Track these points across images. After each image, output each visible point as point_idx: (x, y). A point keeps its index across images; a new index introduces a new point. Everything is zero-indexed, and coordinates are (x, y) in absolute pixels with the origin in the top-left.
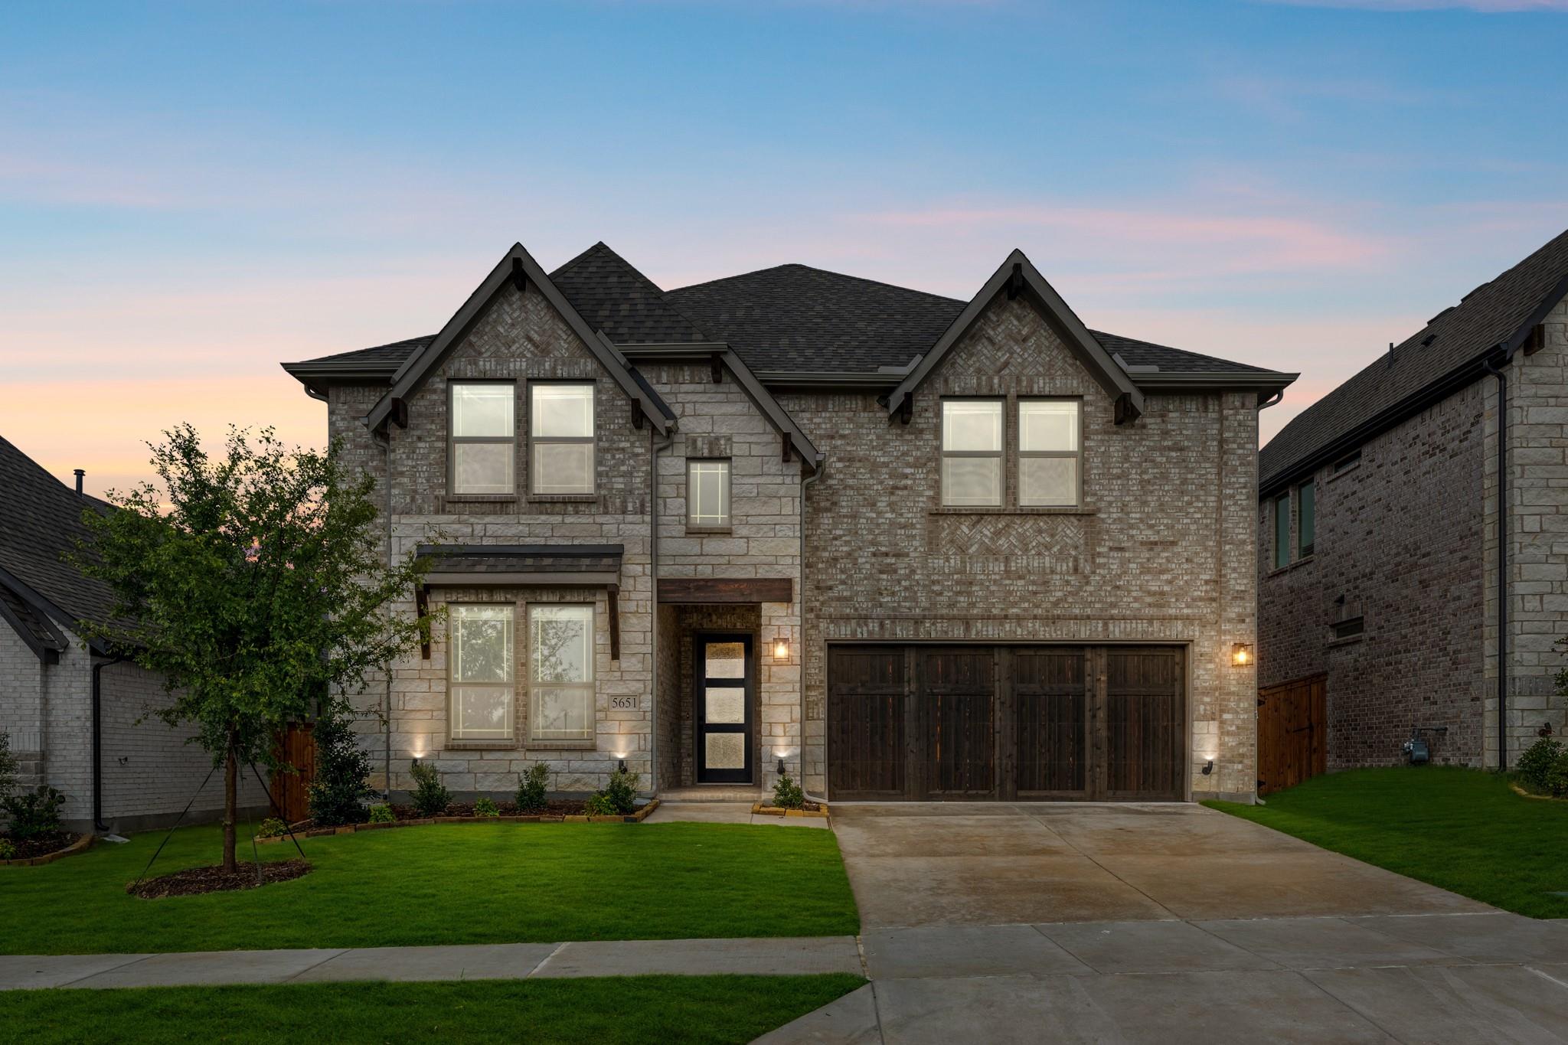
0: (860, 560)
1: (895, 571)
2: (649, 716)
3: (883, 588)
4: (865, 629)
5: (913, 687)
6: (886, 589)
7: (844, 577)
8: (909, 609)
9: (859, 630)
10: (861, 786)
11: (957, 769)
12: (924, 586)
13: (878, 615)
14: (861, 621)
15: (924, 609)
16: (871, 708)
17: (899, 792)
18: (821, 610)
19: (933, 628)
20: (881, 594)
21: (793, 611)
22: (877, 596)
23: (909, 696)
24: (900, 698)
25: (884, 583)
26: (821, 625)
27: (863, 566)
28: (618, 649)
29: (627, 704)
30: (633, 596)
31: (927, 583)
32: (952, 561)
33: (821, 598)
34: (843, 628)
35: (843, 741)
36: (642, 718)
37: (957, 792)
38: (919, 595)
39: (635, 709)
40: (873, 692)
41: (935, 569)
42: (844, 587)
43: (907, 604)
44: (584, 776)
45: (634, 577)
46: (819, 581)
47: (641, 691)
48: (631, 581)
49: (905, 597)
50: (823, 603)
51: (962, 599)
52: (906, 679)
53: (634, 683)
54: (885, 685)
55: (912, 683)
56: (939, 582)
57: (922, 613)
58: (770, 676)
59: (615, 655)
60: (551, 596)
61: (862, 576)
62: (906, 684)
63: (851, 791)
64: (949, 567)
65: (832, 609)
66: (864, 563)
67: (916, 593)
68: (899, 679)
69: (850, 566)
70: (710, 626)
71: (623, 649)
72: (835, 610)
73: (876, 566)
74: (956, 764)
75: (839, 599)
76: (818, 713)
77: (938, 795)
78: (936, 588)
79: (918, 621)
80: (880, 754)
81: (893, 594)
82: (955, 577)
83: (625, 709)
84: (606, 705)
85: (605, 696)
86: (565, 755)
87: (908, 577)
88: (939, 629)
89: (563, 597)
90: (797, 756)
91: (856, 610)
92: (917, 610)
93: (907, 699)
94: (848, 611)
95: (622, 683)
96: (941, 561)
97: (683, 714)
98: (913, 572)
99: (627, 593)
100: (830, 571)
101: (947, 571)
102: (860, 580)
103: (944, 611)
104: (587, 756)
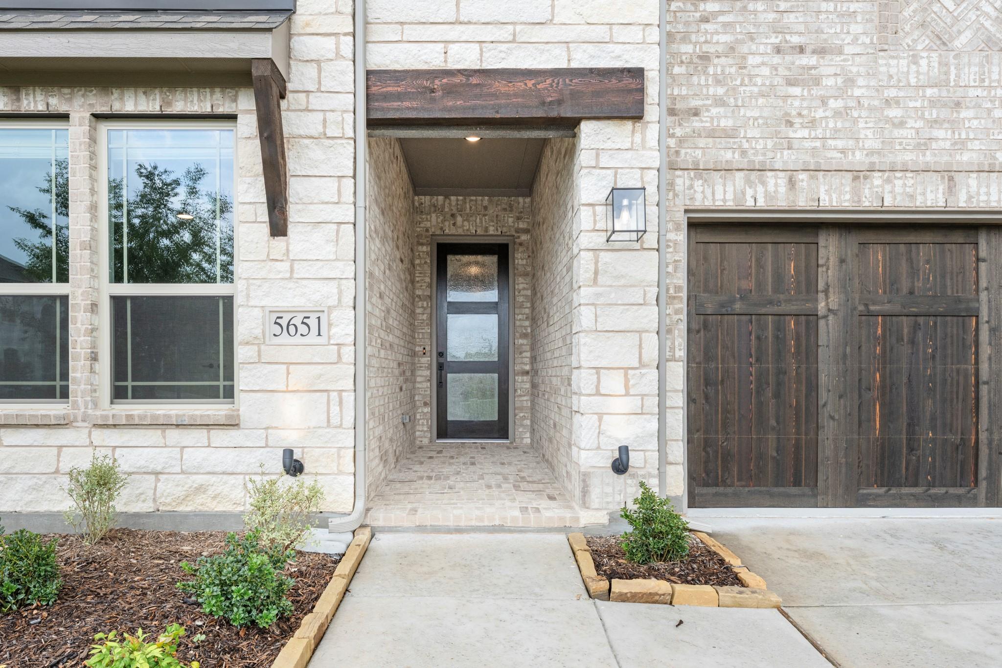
0: (752, 60)
1: (817, 81)
2: (348, 353)
3: (794, 113)
4: (760, 189)
5: (834, 301)
6: (800, 114)
7: (720, 91)
8: (843, 151)
9: (749, 192)
10: (739, 480)
11: (911, 449)
12: (871, 109)
13: (784, 162)
14: (754, 175)
15: (871, 153)
16: (758, 338)
17: (807, 490)
18: (677, 153)
19: (888, 188)
20: (790, 124)
21: (643, 140)
22: (783, 127)
23: (825, 317)
24: (811, 319)
25: (797, 103)
26: (679, 181)
27: (756, 71)
28: (283, 212)
29: (303, 329)
30: (316, 101)
31: (876, 103)
32: (923, 63)
33: (679, 132)
34: (719, 189)
35: (707, 398)
36: (334, 358)
37: (913, 490)
38: (861, 125)
39: (319, 340)
40: (763, 311)
41: (891, 77)
42: (721, 110)
43: (840, 144)
44: (213, 479)
45: (318, 62)
46: (674, 99)
47: (333, 301)
48: (311, 71)
49: (836, 130)
50: (681, 141)
51: (940, 133)
52: (821, 286)
53: (318, 284)
54: (782, 297)
55: (831, 295)
56: (898, 103)
57: (867, 160)
58: (596, 273)
59: (278, 228)
60: (142, 99)
61: (756, 89)
62: (821, 296)
63: (721, 489)
64: (918, 72)
65: (699, 152)
66: (758, 66)
67: (855, 121)
68: (809, 286)
69: (733, 70)
70: (453, 231)
71: (294, 213)
72: (704, 154)
73: (782, 71)
74: (909, 440)
75: (712, 134)
76: (672, 349)
77: (878, 496)
78: (894, 113)
79: (858, 175)
80: (773, 422)
81: (813, 123)
82: (929, 92)
83: (298, 339)
84: (258, 332)
85: (257, 312)
86: (173, 435)
87: (841, 93)
88: (898, 190)
89: (169, 104)
90: (652, 435)
91: (744, 153)
92: (858, 153)
93: (822, 323)
94: (729, 155)
95: (291, 285)
96: (903, 62)
97: (417, 349)
98: (850, 82)
99: (303, 95)
100: (695, 79)
101: (913, 81)
102: (751, 97)
103: (909, 157)
104: (220, 437)
